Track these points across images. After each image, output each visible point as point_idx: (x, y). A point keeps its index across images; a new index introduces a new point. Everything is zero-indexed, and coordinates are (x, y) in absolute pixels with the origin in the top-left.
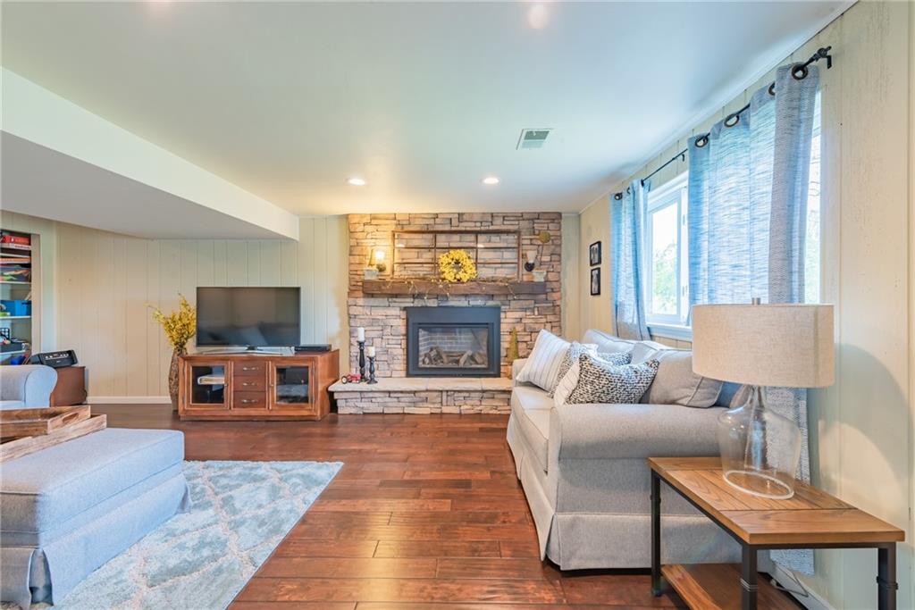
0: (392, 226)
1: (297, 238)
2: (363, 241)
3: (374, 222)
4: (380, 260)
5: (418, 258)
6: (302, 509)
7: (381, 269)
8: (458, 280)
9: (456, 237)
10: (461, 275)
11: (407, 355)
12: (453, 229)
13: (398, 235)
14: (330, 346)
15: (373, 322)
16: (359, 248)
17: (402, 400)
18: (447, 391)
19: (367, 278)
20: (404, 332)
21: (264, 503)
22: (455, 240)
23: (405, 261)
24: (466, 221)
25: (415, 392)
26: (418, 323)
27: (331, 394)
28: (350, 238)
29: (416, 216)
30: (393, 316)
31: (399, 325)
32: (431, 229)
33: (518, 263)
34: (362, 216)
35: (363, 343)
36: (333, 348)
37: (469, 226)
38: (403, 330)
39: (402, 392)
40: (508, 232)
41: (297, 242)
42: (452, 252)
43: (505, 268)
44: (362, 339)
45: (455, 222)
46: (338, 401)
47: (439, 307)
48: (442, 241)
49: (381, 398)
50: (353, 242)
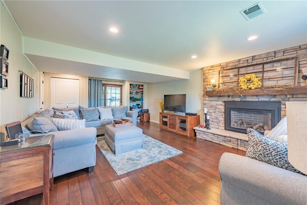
0: (219, 69)
1: (189, 79)
2: (208, 76)
3: (212, 68)
4: (213, 83)
5: (230, 80)
6: (161, 159)
7: (214, 86)
8: (250, 88)
9: (251, 68)
10: (251, 86)
11: (225, 121)
12: (249, 64)
13: (222, 72)
14: (197, 114)
15: (212, 106)
16: (207, 79)
17: (219, 138)
18: (241, 140)
19: (208, 90)
20: (224, 111)
21: (156, 154)
22: (250, 69)
23: (224, 82)
24: (257, 59)
25: (225, 137)
26: (229, 108)
27: (194, 130)
28: (204, 76)
29: (230, 63)
30: (220, 105)
31: (222, 108)
32: (237, 67)
33: (295, 76)
34: (208, 67)
35: (206, 114)
36: (198, 115)
37: (259, 61)
38: (223, 110)
39: (219, 135)
40: (287, 59)
41: (189, 80)
42: (246, 75)
43: (285, 80)
44: (206, 112)
45: (250, 61)
46: (197, 133)
47: (241, 101)
48: (242, 71)
49: (211, 136)
50: (205, 77)
